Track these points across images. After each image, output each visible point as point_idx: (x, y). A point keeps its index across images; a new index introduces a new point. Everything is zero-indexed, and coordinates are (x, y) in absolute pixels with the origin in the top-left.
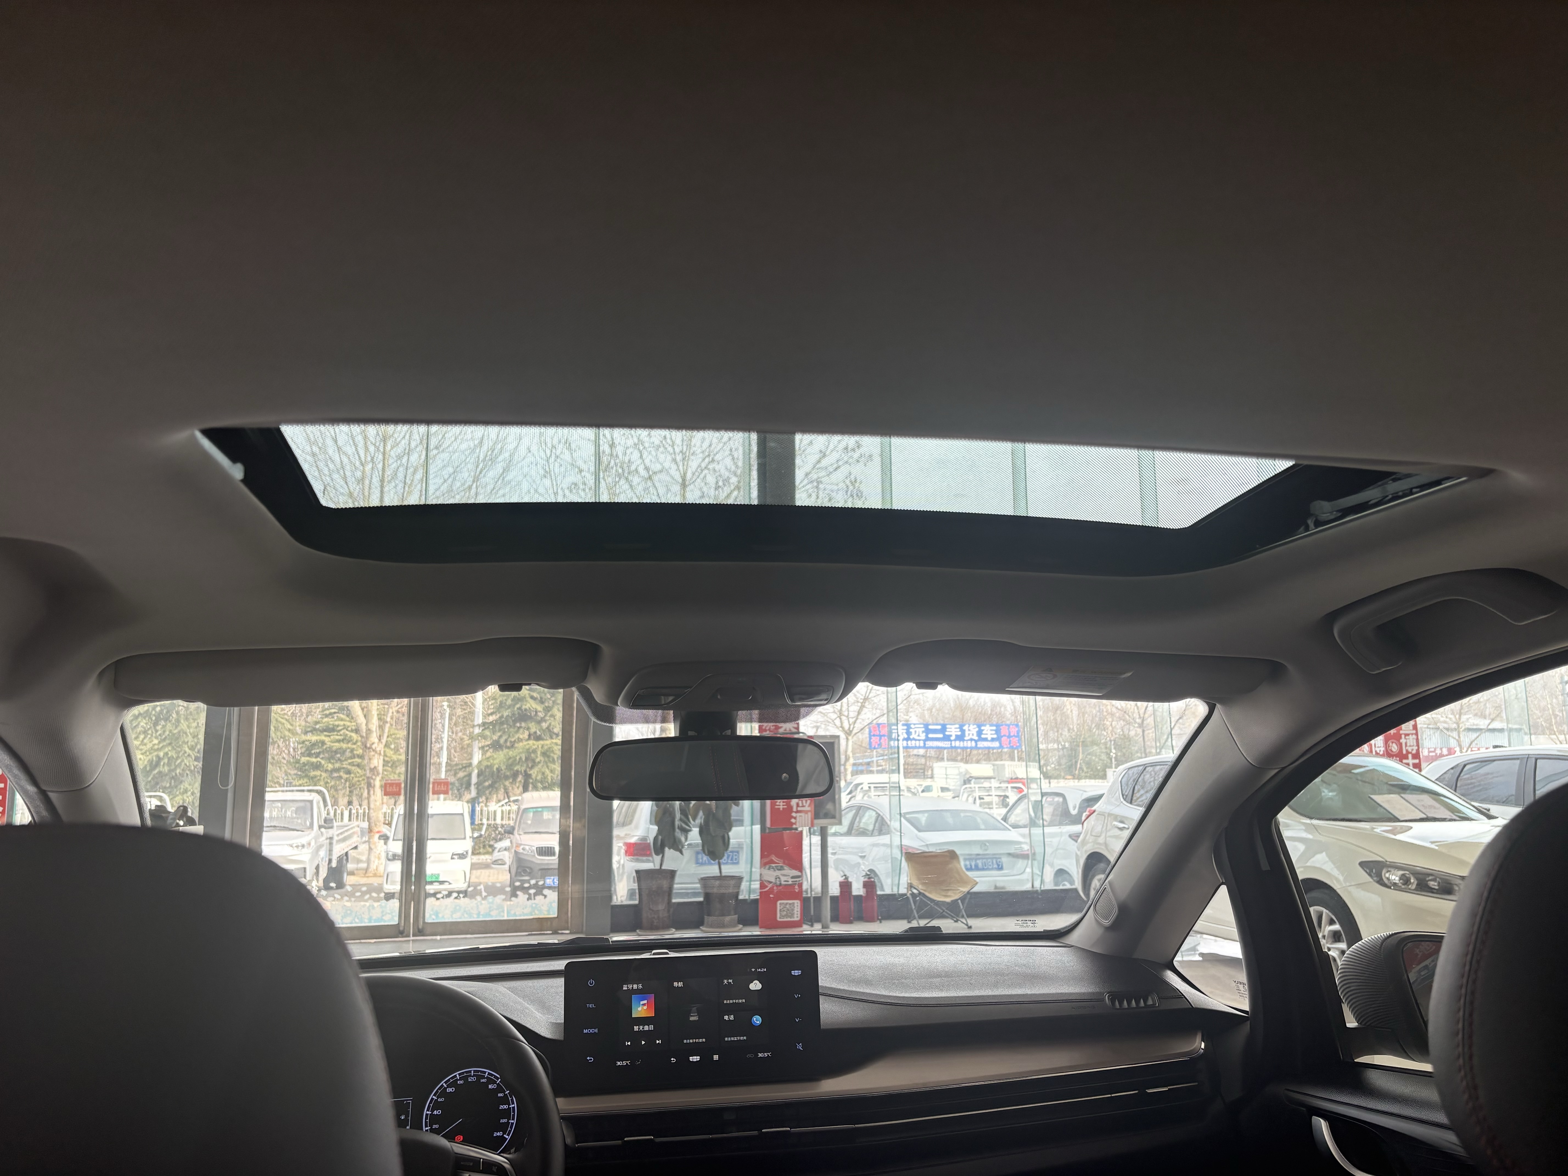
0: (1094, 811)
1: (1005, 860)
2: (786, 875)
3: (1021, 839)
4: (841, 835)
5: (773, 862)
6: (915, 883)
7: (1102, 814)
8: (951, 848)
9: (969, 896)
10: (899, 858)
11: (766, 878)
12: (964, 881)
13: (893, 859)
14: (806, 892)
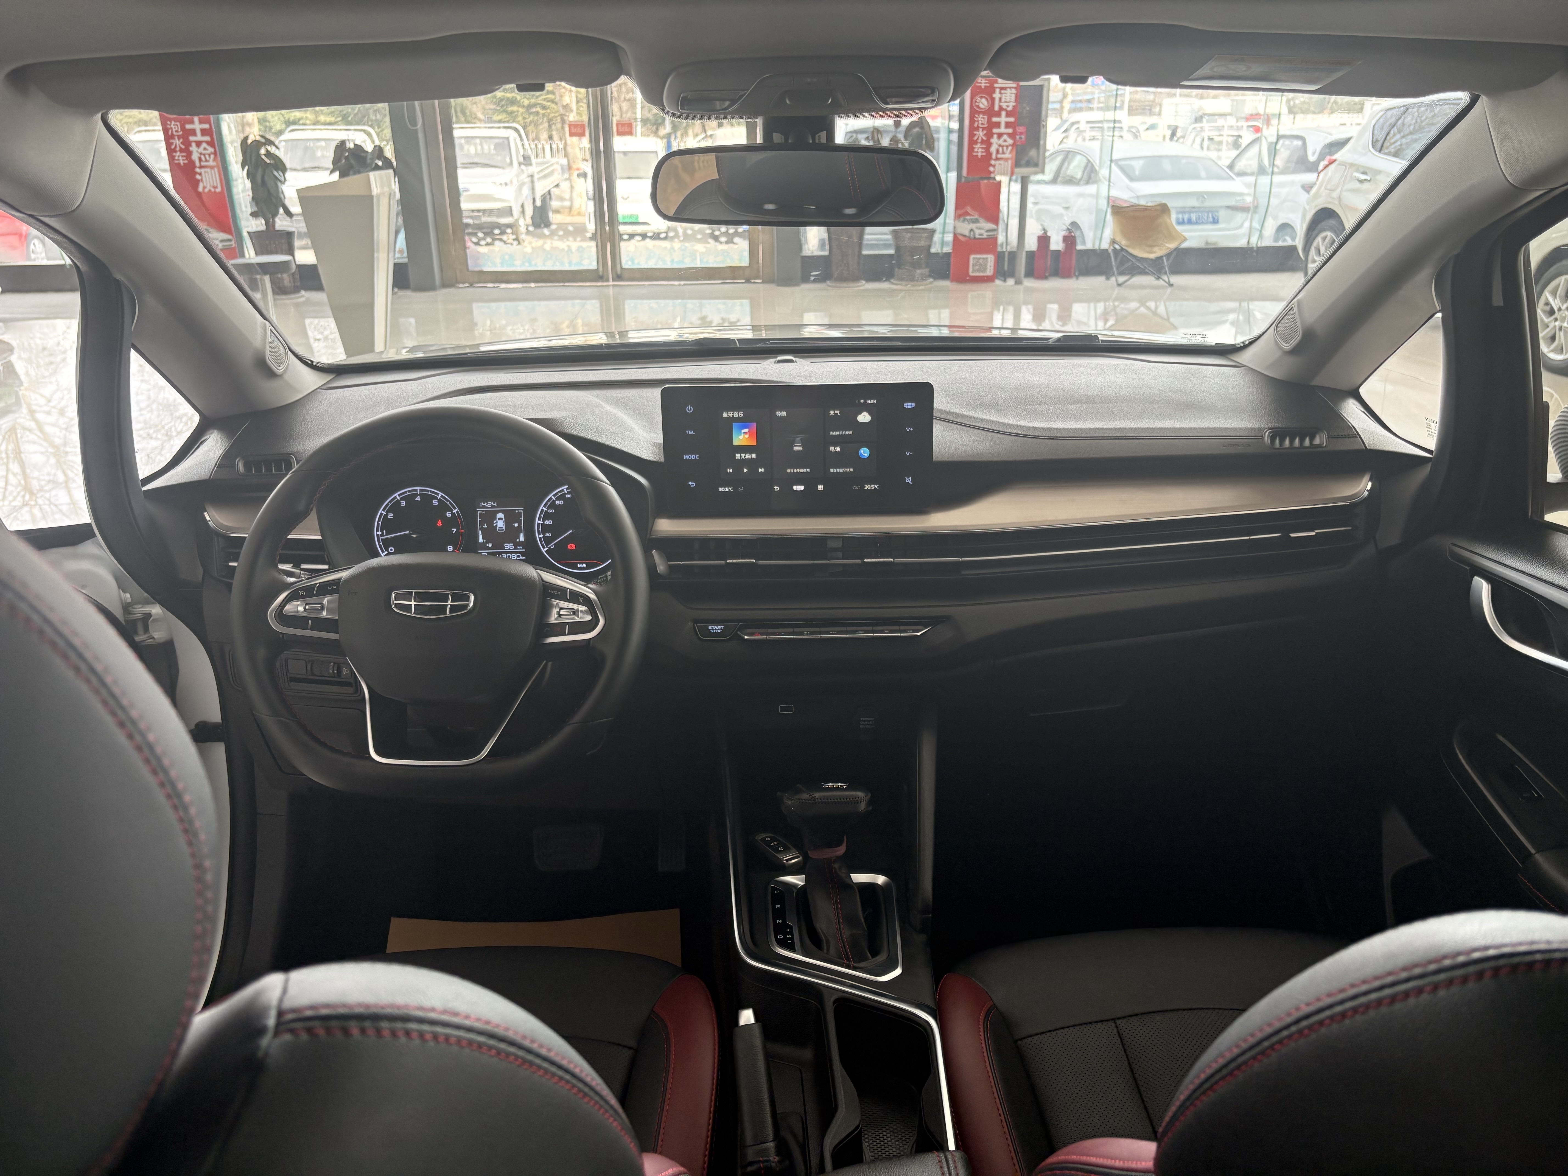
0: (1335, 161)
1: (1222, 214)
2: (981, 229)
3: (1245, 190)
4: (1046, 183)
5: (967, 214)
6: (1119, 238)
7: (1343, 164)
8: (1164, 202)
9: (1175, 254)
10: (1105, 209)
11: (959, 231)
12: (1171, 235)
13: (1098, 211)
14: (1002, 245)
